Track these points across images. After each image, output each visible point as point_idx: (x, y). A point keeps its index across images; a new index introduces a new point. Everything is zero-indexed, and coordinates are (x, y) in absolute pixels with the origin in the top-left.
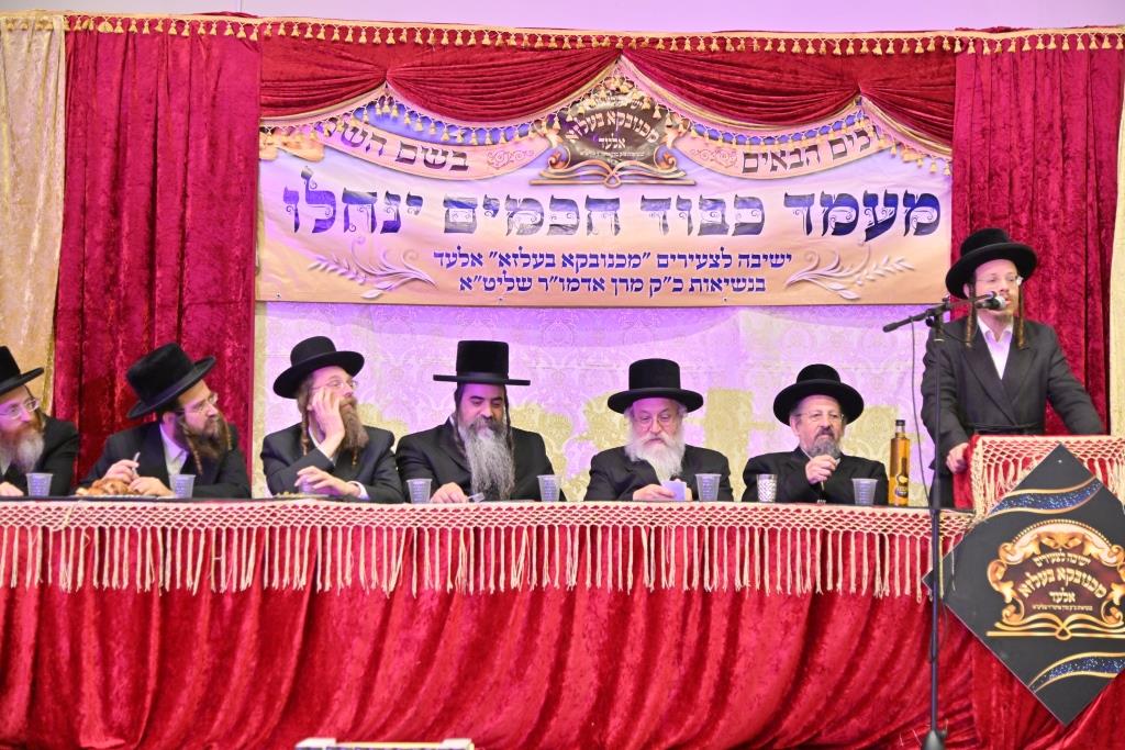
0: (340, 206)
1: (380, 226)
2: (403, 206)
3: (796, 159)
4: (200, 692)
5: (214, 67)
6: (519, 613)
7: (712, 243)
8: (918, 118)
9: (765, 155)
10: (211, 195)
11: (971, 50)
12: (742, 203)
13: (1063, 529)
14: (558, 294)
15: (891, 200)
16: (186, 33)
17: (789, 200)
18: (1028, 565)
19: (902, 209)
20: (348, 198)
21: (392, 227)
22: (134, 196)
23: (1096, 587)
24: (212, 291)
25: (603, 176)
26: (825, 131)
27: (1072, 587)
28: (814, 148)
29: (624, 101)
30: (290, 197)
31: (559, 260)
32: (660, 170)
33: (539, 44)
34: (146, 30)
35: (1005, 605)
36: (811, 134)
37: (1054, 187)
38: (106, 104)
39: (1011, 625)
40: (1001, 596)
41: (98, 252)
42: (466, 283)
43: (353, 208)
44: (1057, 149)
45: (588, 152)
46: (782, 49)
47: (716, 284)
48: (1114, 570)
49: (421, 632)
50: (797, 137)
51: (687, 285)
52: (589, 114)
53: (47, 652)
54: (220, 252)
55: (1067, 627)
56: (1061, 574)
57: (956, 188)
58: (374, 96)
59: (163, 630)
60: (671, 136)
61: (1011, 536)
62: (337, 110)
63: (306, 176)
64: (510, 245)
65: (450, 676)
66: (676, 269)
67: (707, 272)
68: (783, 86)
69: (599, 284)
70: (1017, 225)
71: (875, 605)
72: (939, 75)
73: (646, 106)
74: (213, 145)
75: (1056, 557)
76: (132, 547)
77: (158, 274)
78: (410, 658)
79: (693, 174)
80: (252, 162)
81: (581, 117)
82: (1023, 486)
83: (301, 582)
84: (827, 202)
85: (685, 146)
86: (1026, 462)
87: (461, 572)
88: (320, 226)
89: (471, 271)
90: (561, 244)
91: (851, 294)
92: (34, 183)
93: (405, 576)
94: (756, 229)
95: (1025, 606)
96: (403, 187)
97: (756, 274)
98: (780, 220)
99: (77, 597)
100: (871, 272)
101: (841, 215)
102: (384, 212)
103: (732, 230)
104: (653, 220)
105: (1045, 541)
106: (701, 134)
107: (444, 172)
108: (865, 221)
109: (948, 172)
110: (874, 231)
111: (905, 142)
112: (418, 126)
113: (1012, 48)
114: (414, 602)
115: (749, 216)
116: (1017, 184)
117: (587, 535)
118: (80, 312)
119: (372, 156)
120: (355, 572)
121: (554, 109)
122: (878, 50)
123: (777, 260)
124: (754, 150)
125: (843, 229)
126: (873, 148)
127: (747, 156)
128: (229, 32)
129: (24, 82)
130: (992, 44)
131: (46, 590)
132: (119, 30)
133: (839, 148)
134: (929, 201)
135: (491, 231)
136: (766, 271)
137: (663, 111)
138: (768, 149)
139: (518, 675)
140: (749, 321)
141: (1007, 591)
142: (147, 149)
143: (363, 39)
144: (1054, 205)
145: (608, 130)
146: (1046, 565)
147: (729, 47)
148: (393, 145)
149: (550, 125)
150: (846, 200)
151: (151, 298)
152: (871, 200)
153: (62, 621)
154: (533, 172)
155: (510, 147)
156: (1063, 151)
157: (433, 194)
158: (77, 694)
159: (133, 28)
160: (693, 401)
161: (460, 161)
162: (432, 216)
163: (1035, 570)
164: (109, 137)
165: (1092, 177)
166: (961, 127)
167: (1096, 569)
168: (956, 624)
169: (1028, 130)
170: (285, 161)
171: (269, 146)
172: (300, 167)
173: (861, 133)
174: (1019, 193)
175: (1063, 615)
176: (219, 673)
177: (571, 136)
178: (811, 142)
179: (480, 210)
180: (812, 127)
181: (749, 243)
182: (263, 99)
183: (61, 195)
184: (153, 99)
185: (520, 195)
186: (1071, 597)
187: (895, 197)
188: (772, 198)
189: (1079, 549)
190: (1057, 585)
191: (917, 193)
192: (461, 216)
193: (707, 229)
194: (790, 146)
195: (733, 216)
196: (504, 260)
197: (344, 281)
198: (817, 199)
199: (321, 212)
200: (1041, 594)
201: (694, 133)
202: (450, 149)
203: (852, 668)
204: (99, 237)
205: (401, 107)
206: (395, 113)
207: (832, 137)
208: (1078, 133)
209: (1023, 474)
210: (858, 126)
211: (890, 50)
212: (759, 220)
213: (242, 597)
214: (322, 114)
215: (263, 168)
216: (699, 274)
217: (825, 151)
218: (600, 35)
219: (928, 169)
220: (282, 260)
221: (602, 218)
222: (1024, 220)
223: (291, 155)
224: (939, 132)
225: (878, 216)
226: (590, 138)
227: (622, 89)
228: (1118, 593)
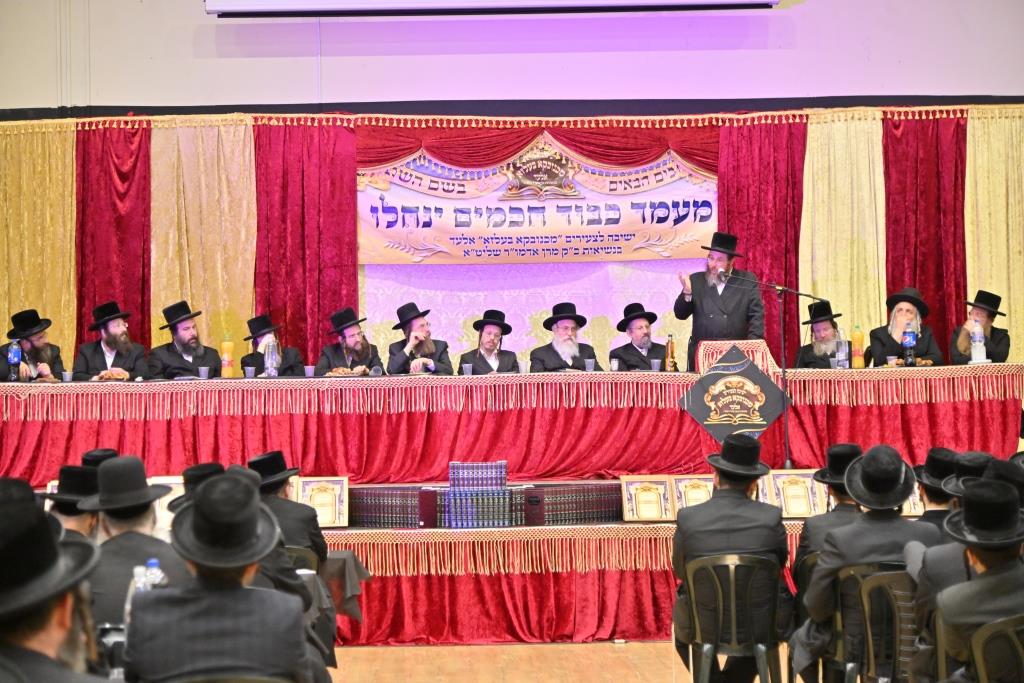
0: (400, 214)
1: (421, 224)
2: (433, 213)
3: (637, 183)
4: (385, 455)
5: (332, 142)
6: (513, 419)
7: (594, 229)
8: (700, 161)
9: (621, 182)
10: (332, 211)
11: (727, 124)
12: (611, 208)
13: (735, 379)
14: (515, 257)
15: (686, 204)
16: (316, 124)
17: (634, 206)
18: (721, 394)
19: (692, 209)
20: (404, 210)
21: (427, 224)
22: (294, 209)
23: (749, 403)
24: (335, 260)
25: (536, 194)
26: (651, 169)
27: (739, 403)
28: (646, 177)
29: (546, 155)
30: (374, 210)
31: (514, 240)
32: (566, 191)
33: (501, 126)
34: (295, 124)
35: (711, 411)
36: (645, 171)
37: (771, 197)
38: (276, 164)
39: (714, 419)
40: (710, 408)
41: (276, 242)
42: (467, 253)
43: (407, 215)
44: (771, 177)
45: (528, 182)
46: (628, 125)
47: (596, 250)
48: (756, 396)
49: (474, 427)
50: (637, 172)
51: (581, 251)
52: (528, 162)
53: (321, 439)
54: (338, 240)
55: (737, 419)
56: (735, 398)
57: (720, 198)
58: (416, 155)
59: (368, 430)
60: (571, 173)
61: (714, 383)
62: (397, 164)
63: (382, 199)
64: (490, 231)
65: (486, 446)
66: (575, 243)
67: (591, 244)
68: (629, 146)
69: (536, 252)
70: (751, 216)
71: (660, 413)
72: (711, 137)
73: (558, 157)
74: (333, 183)
75: (732, 391)
76: (354, 396)
77: (308, 252)
78: (470, 438)
79: (583, 193)
80: (353, 191)
81: (524, 164)
82: (718, 362)
83: (424, 408)
84: (653, 206)
85: (578, 178)
86: (721, 352)
87: (489, 403)
88: (390, 225)
89: (469, 247)
90: (515, 232)
91: (666, 254)
92: (241, 206)
93: (466, 405)
94: (616, 221)
95: (721, 411)
96: (433, 203)
97: (617, 244)
98: (630, 216)
99: (333, 417)
100: (677, 242)
101: (661, 213)
102: (423, 217)
103: (604, 222)
104: (562, 217)
105: (728, 385)
106: (587, 172)
107: (454, 193)
108: (673, 215)
109: (716, 189)
110: (678, 220)
111: (693, 174)
112: (439, 171)
113: (748, 123)
114: (470, 416)
115: (613, 215)
116: (751, 195)
117: (540, 386)
118: (268, 273)
119: (415, 187)
120: (446, 404)
121: (510, 160)
122: (679, 125)
123: (628, 237)
124: (615, 179)
125: (661, 220)
126: (676, 177)
127: (611, 182)
128: (339, 123)
129: (233, 152)
130: (738, 120)
131: (320, 415)
132: (281, 124)
133: (659, 177)
134: (706, 204)
135: (480, 225)
136: (622, 243)
137: (567, 160)
138: (622, 179)
139: (514, 444)
140: (614, 270)
141: (712, 405)
142: (299, 188)
143: (409, 126)
144: (770, 206)
145: (538, 171)
146: (728, 394)
147: (601, 125)
148: (426, 180)
149: (508, 168)
150: (663, 205)
151: (304, 265)
152: (676, 205)
153: (327, 427)
154: (500, 194)
155: (487, 180)
156: (775, 177)
157: (448, 207)
158: (335, 455)
159: (288, 123)
160: (582, 321)
161: (461, 189)
162: (448, 218)
163: (724, 396)
164: (279, 181)
165: (790, 191)
166: (722, 167)
167: (749, 396)
168: (693, 420)
169: (757, 167)
170: (370, 191)
171: (362, 182)
172: (378, 194)
173: (671, 169)
174: (752, 200)
175: (735, 414)
176: (392, 445)
177: (519, 174)
178: (645, 174)
179: (473, 214)
180: (645, 167)
181: (613, 229)
182: (358, 159)
183: (255, 212)
184: (300, 160)
185: (493, 206)
186: (738, 407)
187: (689, 202)
188: (624, 205)
189: (742, 388)
190: (733, 403)
191: (700, 201)
192: (463, 218)
193: (591, 222)
194: (633, 177)
195: (605, 215)
196: (486, 240)
197: (403, 253)
198: (648, 205)
199: (391, 217)
200: (727, 406)
201: (583, 171)
202: (456, 183)
203: (650, 439)
204: (276, 234)
205: (430, 161)
206: (427, 164)
207: (655, 171)
208: (782, 167)
209: (719, 357)
210: (669, 166)
211: (685, 125)
212: (617, 217)
213: (400, 415)
214: (389, 166)
215: (359, 195)
216: (588, 246)
217: (652, 179)
218: (533, 120)
219: (705, 187)
220: (371, 243)
221: (536, 217)
222: (754, 213)
223: (373, 188)
224: (711, 168)
225: (680, 213)
226: (529, 175)
227: (545, 148)
228: (757, 405)
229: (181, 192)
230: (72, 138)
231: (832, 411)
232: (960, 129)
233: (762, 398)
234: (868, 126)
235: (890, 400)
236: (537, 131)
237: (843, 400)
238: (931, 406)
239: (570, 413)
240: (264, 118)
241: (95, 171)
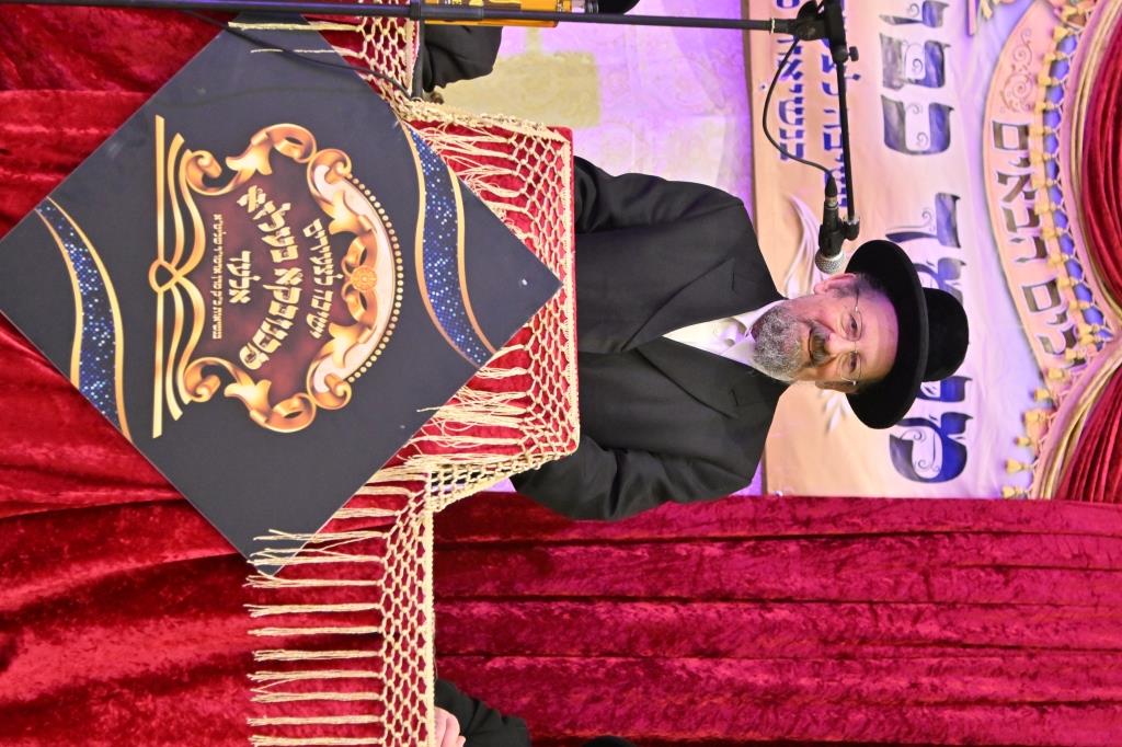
3: (1021, 218)
8: (1104, 438)
9: (1026, 162)
12: (939, 121)
13: (382, 282)
15: (953, 390)
17: (947, 204)
18: (308, 208)
19: (937, 410)
23: (260, 348)
26: (1074, 268)
27: (260, 297)
28: (1042, 253)
35: (220, 159)
36: (1067, 244)
37: (988, 687)
40: (240, 150)
44: (1054, 691)
47: (792, 70)
48: (299, 386)
50: (1061, 219)
55: (176, 285)
56: (288, 277)
70: (917, 618)
75: (324, 266)
79: (988, 32)
84: (948, 270)
85: (1038, 18)
86: (523, 221)
94: (894, 140)
95: (219, 196)
97: (812, 142)
98: (913, 184)
103: (891, 95)
105: (357, 245)
106: (1060, 46)
109: (1008, 493)
111: (1059, 416)
115: (918, 127)
116: (992, 617)
124: (1035, 142)
126: (1046, 360)
127: (1025, 131)
133: (1042, 297)
134: (954, 461)
136: (819, 161)
141: (252, 162)
144: (955, 685)
146: (307, 246)
156: (1054, 703)
163: (296, 223)
167: (301, 349)
169: (1090, 638)
173: (1071, 338)
174: (973, 622)
175: (201, 276)
178: (1052, 246)
180: (1080, 247)
181: (868, 129)
186: (240, 296)
187: (960, 397)
188: (950, 172)
189: (342, 317)
190: (264, 268)
191: (967, 439)
194: (1043, 205)
195: (915, 100)
198: (951, 252)
200: (246, 233)
201: (1061, 32)
207: (1064, 283)
208: (1088, 730)
209: (500, 213)
210: (1084, 330)
212: (911, 144)
217: (1036, 273)
219: (1013, 456)
222: (929, 629)
224: (1079, 480)
228: (250, 392)
233: (287, 418)
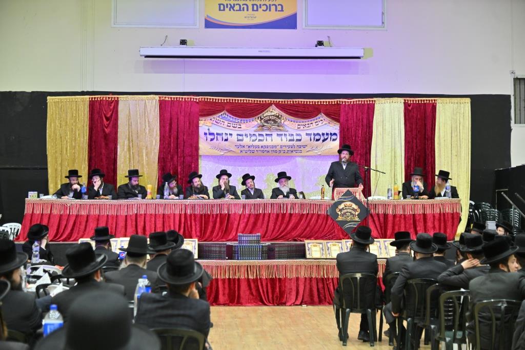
0: (216, 136)
1: (224, 140)
2: (229, 136)
3: (308, 126)
4: (211, 230)
5: (189, 107)
6: (261, 217)
7: (291, 143)
8: (333, 117)
10: (189, 134)
11: (344, 103)
12: (298, 135)
13: (348, 203)
14: (260, 154)
15: (327, 134)
16: (183, 100)
17: (307, 134)
18: (343, 209)
19: (330, 136)
20: (217, 134)
21: (226, 140)
22: (174, 133)
23: (353, 212)
24: (190, 153)
25: (269, 129)
26: (314, 120)
27: (350, 212)
28: (312, 123)
29: (273, 114)
30: (205, 134)
31: (260, 147)
32: (281, 128)
33: (256, 102)
34: (175, 100)
35: (339, 215)
36: (311, 121)
37: (360, 132)
38: (167, 115)
39: (340, 218)
41: (167, 145)
42: (241, 151)
43: (218, 136)
44: (361, 125)
45: (266, 124)
46: (305, 103)
47: (292, 151)
48: (356, 210)
49: (246, 220)
50: (308, 121)
51: (286, 152)
52: (266, 116)
53: (186, 224)
54: (191, 145)
55: (349, 219)
56: (348, 210)
57: (340, 132)
58: (222, 113)
59: (204, 220)
60: (283, 121)
62: (215, 116)
63: (209, 130)
64: (251, 143)
65: (250, 227)
66: (284, 148)
67: (290, 149)
68: (305, 111)
69: (268, 152)
70: (353, 140)
71: (319, 216)
72: (337, 108)
73: (278, 115)
74: (189, 123)
76: (199, 207)
77: (179, 150)
78: (244, 224)
79: (287, 129)
80: (198, 127)
81: (264, 117)
82: (342, 196)
83: (226, 212)
84: (314, 134)
85: (286, 123)
86: (343, 192)
87: (252, 211)
88: (212, 140)
89: (242, 149)
90: (261, 143)
91: (319, 153)
92: (153, 131)
93: (243, 211)
94: (300, 140)
95: (343, 215)
96: (228, 132)
97: (300, 149)
98: (305, 138)
99: (191, 215)
100: (323, 149)
101: (317, 137)
102: (225, 137)
103: (295, 140)
104: (279, 138)
105: (346, 205)
106: (289, 121)
107: (237, 129)
108: (322, 138)
109: (339, 129)
110: (324, 141)
111: (330, 122)
112: (231, 119)
113: (352, 103)
114: (245, 215)
115: (299, 138)
116: (353, 131)
117: (272, 205)
118: (163, 158)
119: (222, 125)
120: (235, 211)
121: (259, 116)
122: (325, 103)
123: (304, 146)
124: (300, 124)
125: (318, 140)
126: (324, 123)
127: (298, 125)
128: (192, 100)
129: (151, 110)
130: (348, 102)
131: (185, 214)
132: (170, 99)
133: (317, 123)
134: (335, 134)
135: (247, 141)
136: (302, 149)
137: (281, 116)
138: (303, 124)
139: (261, 227)
140: (299, 160)
141: (339, 213)
142: (176, 124)
143: (220, 101)
144: (360, 135)
145: (270, 120)
146: (346, 209)
147: (295, 103)
148: (226, 123)
149: (258, 118)
150: (318, 134)
151: (178, 155)
152: (323, 134)
153: (188, 219)
154: (255, 129)
155: (250, 123)
157: (235, 133)
158: (192, 231)
159: (173, 99)
160: (289, 178)
161: (240, 126)
162: (235, 138)
163: (344, 210)
164: (169, 122)
165: (368, 130)
166: (341, 119)
167: (354, 209)
168: (332, 219)
169: (355, 120)
170: (204, 127)
171: (201, 123)
172: (207, 128)
173: (322, 120)
174: (353, 133)
175: (348, 217)
176: (214, 227)
177: (262, 121)
179: (244, 136)
180: (312, 119)
181: (299, 143)
182: (200, 114)
183: (159, 134)
184: (177, 114)
185: (252, 133)
186: (349, 214)
188: (303, 134)
189: (351, 206)
190: (347, 212)
191: (333, 133)
192: (240, 138)
193: (290, 140)
194: (307, 123)
195: (296, 138)
196: (249, 147)
197: (216, 151)
198: (312, 134)
199: (212, 137)
200: (345, 213)
201: (287, 121)
202: (238, 124)
203: (315, 226)
204: (167, 143)
205: (228, 115)
206: (226, 117)
207: (315, 121)
208: (365, 121)
209: (342, 194)
210: (321, 119)
211: (327, 103)
212: (301, 138)
213: (217, 215)
214: (211, 117)
215: (200, 128)
216: (289, 149)
217: (314, 124)
218: (268, 100)
219: (335, 128)
220: (204, 147)
221: (269, 138)
222: (354, 138)
223: (205, 125)
224: (337, 120)
225: (325, 137)
226: (266, 121)
227: (274, 111)
228: (357, 213)
229: (130, 125)
230: (87, 104)
231: (386, 216)
232: (434, 107)
233: (359, 211)
234: (398, 106)
235: (409, 212)
236: (270, 105)
237: (390, 212)
238: (424, 215)
239: (284, 215)
240: (163, 97)
241: (96, 116)
